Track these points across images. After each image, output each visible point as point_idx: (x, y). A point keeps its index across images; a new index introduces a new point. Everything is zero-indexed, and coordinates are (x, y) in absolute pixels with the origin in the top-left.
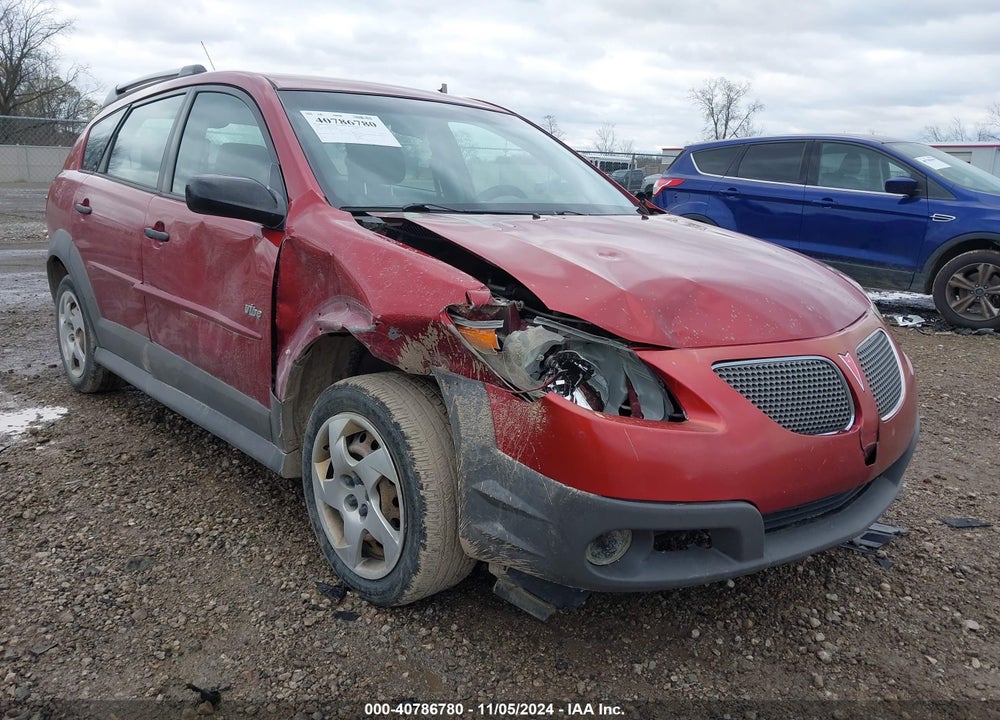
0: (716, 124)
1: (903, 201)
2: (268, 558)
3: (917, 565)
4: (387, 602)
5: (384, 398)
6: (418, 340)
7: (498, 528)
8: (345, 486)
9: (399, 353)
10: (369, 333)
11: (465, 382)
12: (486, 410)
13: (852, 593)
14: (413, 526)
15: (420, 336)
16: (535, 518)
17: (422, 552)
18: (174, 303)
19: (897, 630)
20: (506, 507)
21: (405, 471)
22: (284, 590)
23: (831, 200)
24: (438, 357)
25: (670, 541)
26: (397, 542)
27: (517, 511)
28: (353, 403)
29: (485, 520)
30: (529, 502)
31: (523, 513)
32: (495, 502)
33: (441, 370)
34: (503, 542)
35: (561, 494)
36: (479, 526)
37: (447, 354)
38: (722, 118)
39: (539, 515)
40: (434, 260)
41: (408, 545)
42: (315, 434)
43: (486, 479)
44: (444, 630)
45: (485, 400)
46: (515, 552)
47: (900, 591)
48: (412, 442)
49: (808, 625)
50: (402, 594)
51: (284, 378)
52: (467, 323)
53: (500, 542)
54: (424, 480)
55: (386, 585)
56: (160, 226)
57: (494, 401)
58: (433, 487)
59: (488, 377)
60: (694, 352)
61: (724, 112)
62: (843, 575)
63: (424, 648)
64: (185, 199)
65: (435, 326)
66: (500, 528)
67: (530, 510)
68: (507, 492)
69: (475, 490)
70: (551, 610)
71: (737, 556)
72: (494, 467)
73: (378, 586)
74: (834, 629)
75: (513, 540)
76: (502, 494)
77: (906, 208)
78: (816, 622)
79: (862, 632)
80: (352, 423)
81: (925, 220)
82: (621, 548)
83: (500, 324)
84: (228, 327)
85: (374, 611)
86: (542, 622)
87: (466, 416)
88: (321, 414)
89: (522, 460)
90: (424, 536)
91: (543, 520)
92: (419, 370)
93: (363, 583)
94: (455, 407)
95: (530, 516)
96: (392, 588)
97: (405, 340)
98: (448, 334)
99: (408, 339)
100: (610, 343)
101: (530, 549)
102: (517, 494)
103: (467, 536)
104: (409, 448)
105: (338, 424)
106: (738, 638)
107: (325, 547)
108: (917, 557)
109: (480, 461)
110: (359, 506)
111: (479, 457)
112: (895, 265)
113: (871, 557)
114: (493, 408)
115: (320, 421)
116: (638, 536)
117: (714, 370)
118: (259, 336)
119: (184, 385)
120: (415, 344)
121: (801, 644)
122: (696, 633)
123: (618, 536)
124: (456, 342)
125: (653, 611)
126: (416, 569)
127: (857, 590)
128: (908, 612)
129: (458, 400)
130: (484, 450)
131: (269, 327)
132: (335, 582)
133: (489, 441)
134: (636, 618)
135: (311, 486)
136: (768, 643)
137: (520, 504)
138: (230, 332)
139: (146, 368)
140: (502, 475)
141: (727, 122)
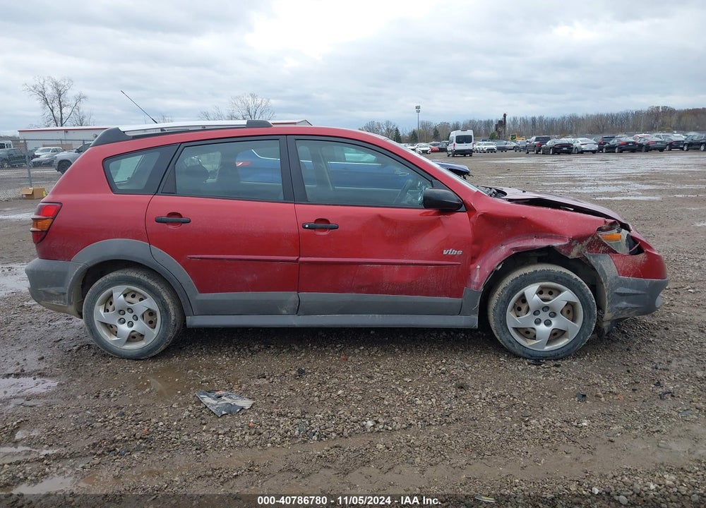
0: (52, 111)
6: (582, 243)
7: (624, 304)
8: (533, 316)
9: (572, 251)
11: (602, 255)
12: (613, 263)
15: (584, 242)
16: (642, 294)
20: (628, 295)
26: (577, 327)
27: (634, 294)
29: (619, 302)
30: (637, 289)
31: (637, 294)
32: (623, 295)
34: (627, 308)
36: (616, 306)
38: (56, 104)
39: (643, 292)
43: (618, 288)
45: (611, 260)
52: (603, 233)
53: (624, 308)
57: (615, 259)
59: (610, 251)
61: (57, 102)
65: (593, 236)
66: (625, 303)
67: (640, 292)
68: (629, 289)
69: (615, 293)
72: (621, 283)
75: (630, 305)
76: (627, 290)
80: (542, 286)
88: (516, 288)
89: (633, 276)
92: (577, 256)
93: (550, 353)
94: (601, 266)
95: (640, 294)
97: (577, 245)
98: (597, 238)
101: (639, 306)
102: (633, 288)
103: (610, 311)
105: (532, 289)
109: (616, 282)
110: (543, 321)
118: (458, 263)
120: (580, 245)
124: (599, 240)
129: (601, 262)
130: (616, 277)
131: (468, 257)
133: (616, 274)
137: (635, 292)
138: (424, 267)
139: (284, 312)
140: (625, 284)
141: (61, 109)
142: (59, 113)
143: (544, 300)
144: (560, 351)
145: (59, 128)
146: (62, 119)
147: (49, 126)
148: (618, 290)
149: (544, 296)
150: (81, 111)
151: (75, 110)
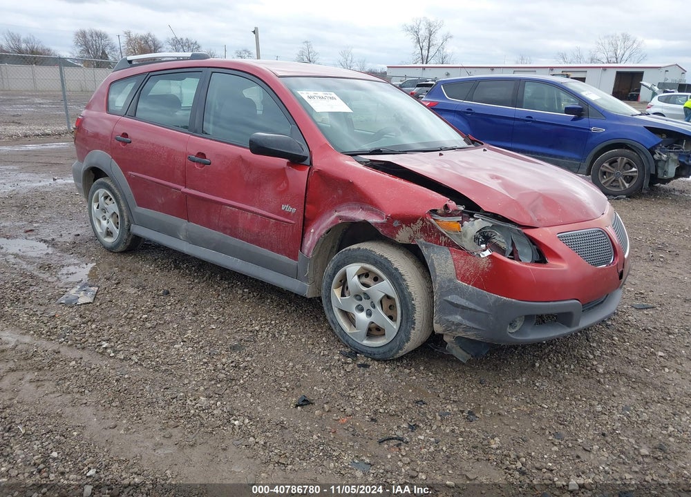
0: (421, 49)
1: (574, 119)
2: (303, 340)
3: (627, 328)
4: (385, 358)
5: (386, 255)
6: (410, 226)
7: (458, 318)
8: (356, 300)
9: (397, 233)
10: (382, 224)
11: (437, 247)
12: (450, 261)
13: (601, 342)
14: (407, 319)
15: (412, 224)
16: (482, 312)
17: (413, 331)
18: (214, 201)
19: (628, 358)
20: (464, 308)
21: (402, 292)
22: (323, 355)
23: (531, 118)
24: (419, 234)
25: (541, 320)
26: (395, 327)
27: (471, 309)
28: (365, 258)
29: (451, 314)
30: (479, 305)
31: (475, 310)
32: (457, 306)
33: (421, 241)
34: (461, 324)
35: (497, 300)
36: (446, 318)
37: (424, 233)
38: (425, 44)
39: (484, 310)
40: (417, 186)
41: (403, 328)
42: (335, 274)
43: (451, 294)
44: (417, 369)
45: (450, 256)
46: (468, 329)
47: (623, 341)
48: (406, 277)
49: (587, 357)
50: (397, 352)
51: (311, 244)
52: (440, 218)
53: (459, 325)
54: (414, 296)
55: (387, 348)
56: (202, 155)
57: (455, 257)
58: (418, 299)
59: (450, 244)
60: (547, 229)
61: (427, 41)
62: (594, 334)
63: (411, 379)
64: (248, 146)
65: (422, 220)
66: (459, 318)
67: (479, 309)
68: (465, 301)
69: (445, 300)
70: (469, 357)
71: (569, 325)
72: (456, 289)
73: (381, 350)
74: (600, 359)
75: (467, 323)
76: (463, 302)
77: (578, 123)
78: (591, 357)
79: (612, 359)
80: (362, 268)
81: (587, 131)
82: (519, 324)
83: (460, 219)
84: (264, 216)
85: (376, 363)
86: (464, 364)
87: (439, 264)
88: (340, 264)
89: (474, 285)
90: (414, 323)
91: (486, 313)
92: (407, 241)
93: (368, 349)
94: (432, 260)
95: (479, 311)
96: (391, 350)
97: (402, 226)
98: (428, 223)
99: (404, 226)
100: (510, 226)
101: (477, 327)
102: (470, 301)
103: (439, 323)
104: (405, 281)
105: (352, 269)
106: (558, 365)
107: (340, 332)
108: (625, 324)
109: (449, 286)
110: (365, 310)
111: (447, 284)
112: (570, 158)
113: (604, 325)
114: (454, 260)
115: (338, 268)
116: (528, 318)
117: (559, 237)
118: (293, 222)
119: (218, 248)
120: (407, 228)
121: (587, 367)
122: (537, 365)
123: (518, 320)
124: (433, 226)
125: (513, 356)
126: (408, 340)
127: (604, 341)
128: (630, 350)
129: (433, 256)
130: (450, 280)
131: (301, 217)
132: (348, 350)
133: (453, 276)
134: (506, 359)
135: (330, 301)
136: (572, 367)
137: (472, 306)
138: (267, 220)
139: (181, 237)
140: (461, 293)
141: (429, 48)
142: (427, 52)
143: (364, 285)
144: (377, 350)
145: (424, 65)
146: (428, 57)
147: (416, 63)
148: (449, 298)
149: (365, 280)
150: (445, 50)
151: (441, 49)
